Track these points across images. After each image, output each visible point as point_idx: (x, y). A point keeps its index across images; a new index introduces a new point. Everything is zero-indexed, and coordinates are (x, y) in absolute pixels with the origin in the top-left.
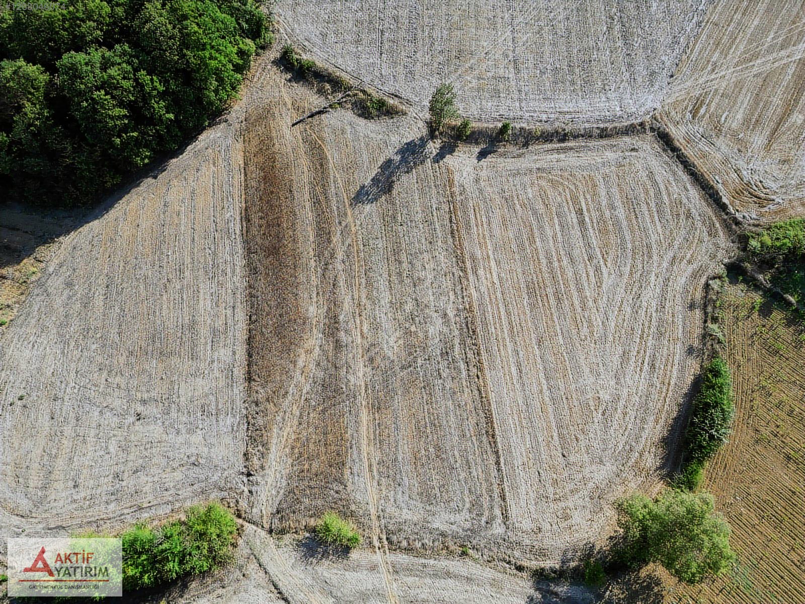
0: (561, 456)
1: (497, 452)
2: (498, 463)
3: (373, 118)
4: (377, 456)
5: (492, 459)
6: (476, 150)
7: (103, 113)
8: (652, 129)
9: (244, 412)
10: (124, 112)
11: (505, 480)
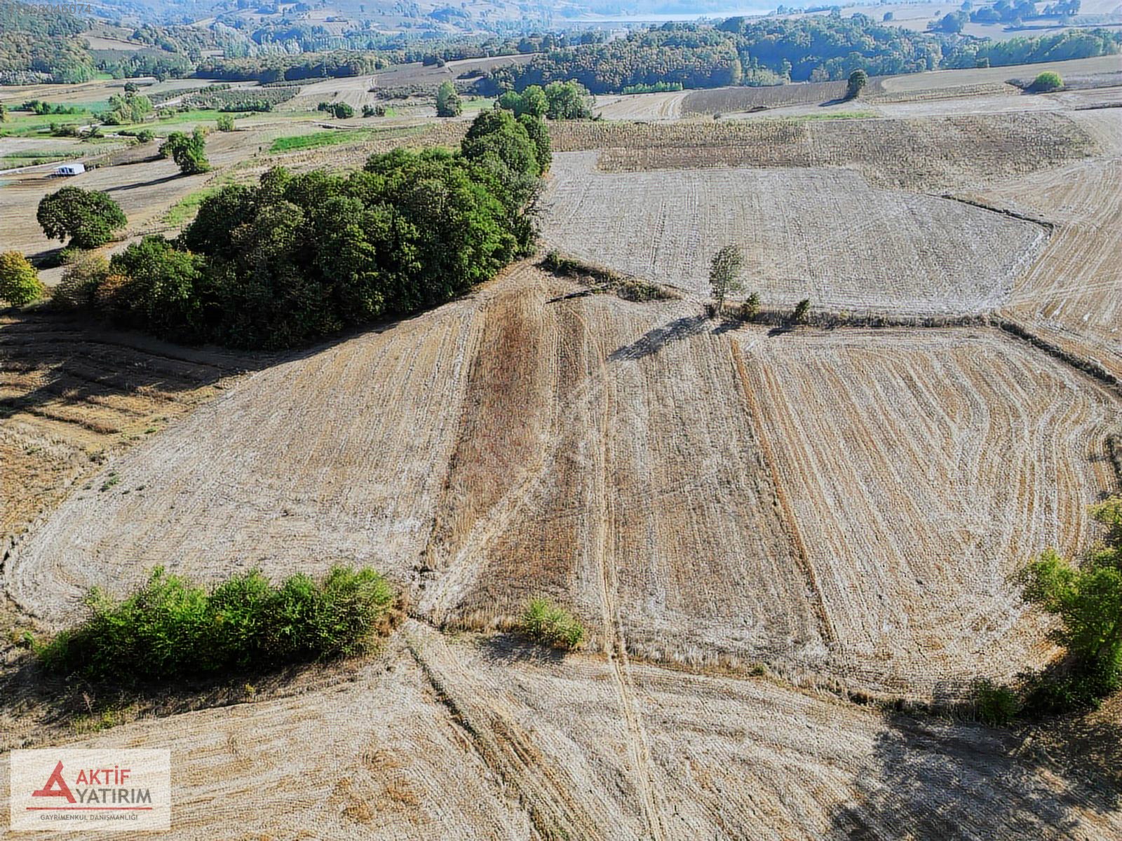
0: (915, 583)
1: (809, 573)
2: (811, 584)
3: (640, 301)
4: (616, 565)
5: (801, 580)
6: (767, 330)
7: (350, 244)
8: (993, 323)
9: (432, 515)
10: (371, 248)
11: (824, 599)
